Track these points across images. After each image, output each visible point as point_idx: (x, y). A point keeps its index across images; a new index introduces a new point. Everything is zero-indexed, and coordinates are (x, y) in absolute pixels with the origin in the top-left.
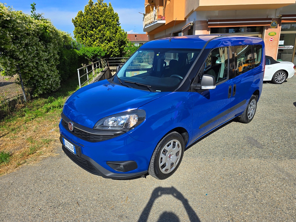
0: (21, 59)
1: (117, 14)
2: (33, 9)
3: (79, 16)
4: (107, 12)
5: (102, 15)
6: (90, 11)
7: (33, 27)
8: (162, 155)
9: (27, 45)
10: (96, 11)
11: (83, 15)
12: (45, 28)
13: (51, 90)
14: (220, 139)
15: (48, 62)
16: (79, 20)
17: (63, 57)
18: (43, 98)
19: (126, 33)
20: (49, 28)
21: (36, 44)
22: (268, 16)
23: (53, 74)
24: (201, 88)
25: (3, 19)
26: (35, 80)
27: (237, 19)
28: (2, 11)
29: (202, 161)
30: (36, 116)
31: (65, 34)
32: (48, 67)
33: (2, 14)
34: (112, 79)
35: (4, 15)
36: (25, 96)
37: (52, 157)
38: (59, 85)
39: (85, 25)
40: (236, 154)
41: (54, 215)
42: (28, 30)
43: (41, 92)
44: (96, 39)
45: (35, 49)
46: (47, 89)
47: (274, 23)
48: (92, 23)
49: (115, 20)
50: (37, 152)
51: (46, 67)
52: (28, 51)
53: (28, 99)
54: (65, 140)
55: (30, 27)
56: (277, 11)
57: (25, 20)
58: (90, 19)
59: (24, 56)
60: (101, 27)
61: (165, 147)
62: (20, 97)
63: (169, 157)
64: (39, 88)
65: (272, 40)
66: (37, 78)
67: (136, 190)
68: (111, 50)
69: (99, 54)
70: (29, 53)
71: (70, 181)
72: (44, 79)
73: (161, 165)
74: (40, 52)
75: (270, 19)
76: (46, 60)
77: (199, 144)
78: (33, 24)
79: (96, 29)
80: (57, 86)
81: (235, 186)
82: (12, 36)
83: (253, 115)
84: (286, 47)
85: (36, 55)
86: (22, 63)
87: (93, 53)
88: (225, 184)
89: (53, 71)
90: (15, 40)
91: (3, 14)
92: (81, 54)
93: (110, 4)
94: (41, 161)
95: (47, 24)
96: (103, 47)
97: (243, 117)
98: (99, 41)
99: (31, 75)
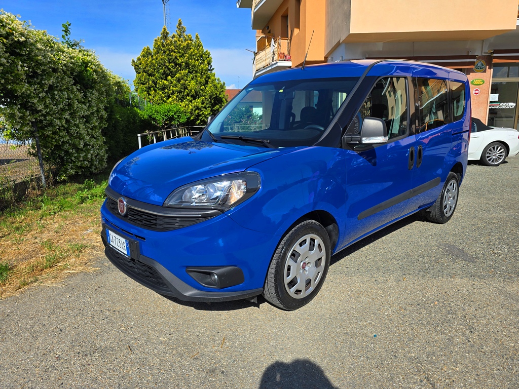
0: (41, 111)
1: (209, 53)
2: (66, 32)
3: (144, 56)
4: (192, 50)
5: (183, 54)
6: (164, 46)
7: (64, 59)
8: (289, 261)
9: (51, 88)
10: (172, 47)
11: (150, 54)
12: (85, 64)
13: (90, 171)
14: (395, 248)
15: (87, 122)
16: (143, 62)
17: (114, 115)
18: (75, 182)
19: (224, 84)
20: (91, 64)
21: (67, 88)
22: (468, 52)
23: (95, 143)
24: (360, 141)
25: (13, 39)
26: (63, 150)
27: (415, 56)
28: (12, 25)
29: (363, 282)
30: (62, 208)
31: (119, 80)
32: (87, 131)
33: (11, 31)
34: (199, 137)
35: (14, 32)
36: (43, 177)
37: (86, 274)
38: (105, 163)
39: (154, 70)
40: (426, 271)
41: (84, 368)
42: (54, 63)
43: (73, 172)
44: (172, 94)
45: (67, 95)
46: (83, 168)
47: (480, 64)
48: (167, 67)
49: (206, 62)
50: (59, 264)
51: (82, 129)
52: (53, 98)
53: (49, 183)
54: (110, 232)
55: (59, 59)
56: (484, 43)
57: (51, 47)
58: (162, 60)
59: (46, 107)
60: (181, 73)
61: (296, 247)
62: (36, 178)
63: (303, 268)
64: (69, 165)
65: (477, 92)
66: (66, 147)
67: (241, 327)
68: (198, 113)
69: (175, 117)
70: (55, 102)
71: (116, 312)
72: (78, 150)
73: (287, 280)
74: (74, 103)
75: (474, 57)
76: (83, 117)
77: (356, 255)
78: (64, 55)
79: (172, 77)
80: (102, 165)
81: (428, 323)
82: (26, 69)
83: (453, 209)
84: (503, 105)
85: (67, 108)
86: (42, 118)
87: (167, 114)
88: (409, 319)
89: (95, 138)
90: (32, 77)
91: (14, 30)
92: (146, 117)
93: (197, 37)
94: (65, 278)
95: (89, 58)
96: (184, 107)
97: (435, 212)
98: (177, 97)
99: (56, 141)
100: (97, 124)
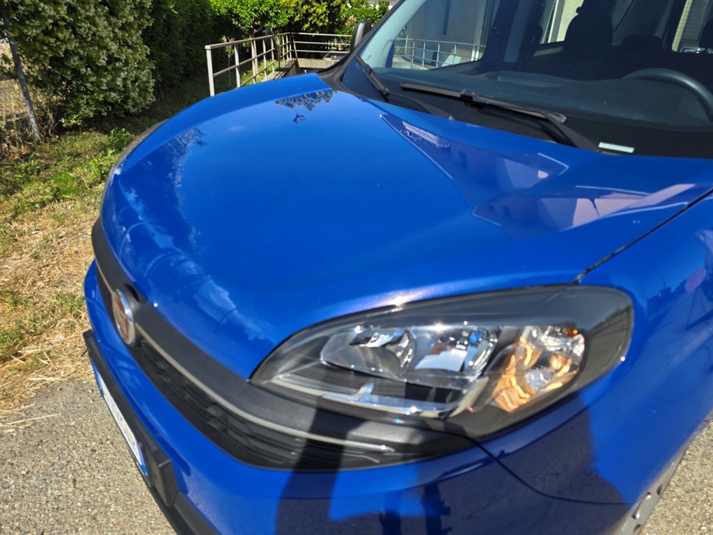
13: (125, 110)
15: (112, 13)
17: (166, 3)
18: (96, 130)
23: (131, 57)
26: (68, 68)
32: (114, 32)
34: (337, 76)
36: (33, 120)
38: (152, 94)
43: (89, 112)
46: (111, 104)
51: (103, 29)
53: (47, 130)
62: (16, 121)
64: (83, 98)
66: (74, 61)
69: (272, 14)
72: (98, 70)
80: (145, 98)
87: (257, 8)
89: (129, 47)
92: (223, 11)
99: (51, 48)
100: (131, 19)
